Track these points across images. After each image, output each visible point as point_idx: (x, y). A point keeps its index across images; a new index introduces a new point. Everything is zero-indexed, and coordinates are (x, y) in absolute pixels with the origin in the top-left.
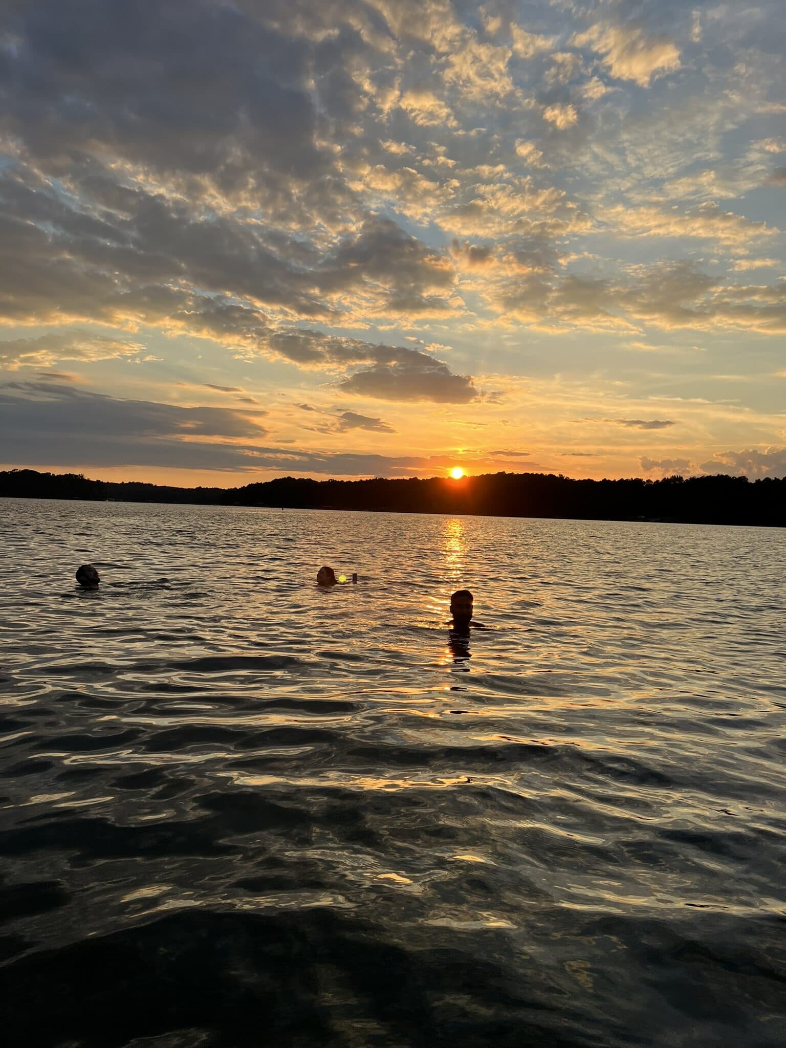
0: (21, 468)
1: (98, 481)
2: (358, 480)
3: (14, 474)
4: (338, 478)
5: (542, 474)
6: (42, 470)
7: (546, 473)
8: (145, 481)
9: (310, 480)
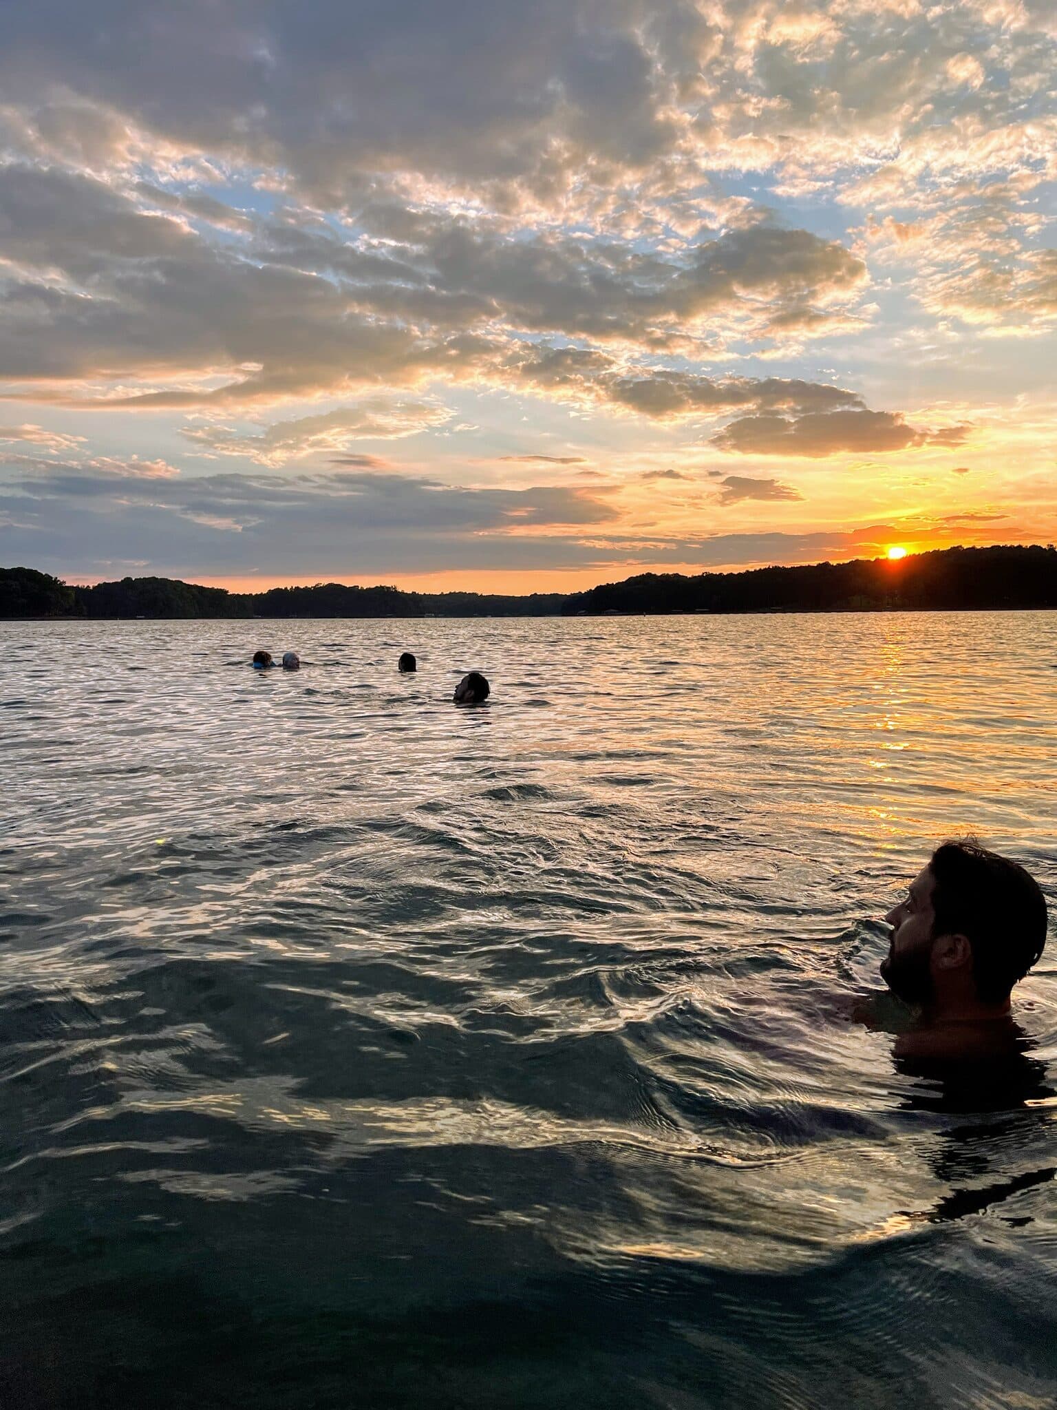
0: (324, 582)
1: (414, 593)
2: (743, 571)
3: (318, 590)
4: (715, 570)
5: (1020, 547)
6: (348, 582)
7: (1027, 544)
8: (468, 590)
9: (677, 575)
